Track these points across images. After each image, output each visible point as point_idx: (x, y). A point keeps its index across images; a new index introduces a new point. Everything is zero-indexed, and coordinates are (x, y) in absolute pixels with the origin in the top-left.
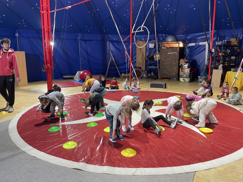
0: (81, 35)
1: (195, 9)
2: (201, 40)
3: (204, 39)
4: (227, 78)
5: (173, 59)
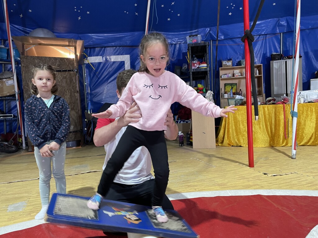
2: (115, 51)
3: (121, 48)
4: (229, 123)
5: (64, 89)
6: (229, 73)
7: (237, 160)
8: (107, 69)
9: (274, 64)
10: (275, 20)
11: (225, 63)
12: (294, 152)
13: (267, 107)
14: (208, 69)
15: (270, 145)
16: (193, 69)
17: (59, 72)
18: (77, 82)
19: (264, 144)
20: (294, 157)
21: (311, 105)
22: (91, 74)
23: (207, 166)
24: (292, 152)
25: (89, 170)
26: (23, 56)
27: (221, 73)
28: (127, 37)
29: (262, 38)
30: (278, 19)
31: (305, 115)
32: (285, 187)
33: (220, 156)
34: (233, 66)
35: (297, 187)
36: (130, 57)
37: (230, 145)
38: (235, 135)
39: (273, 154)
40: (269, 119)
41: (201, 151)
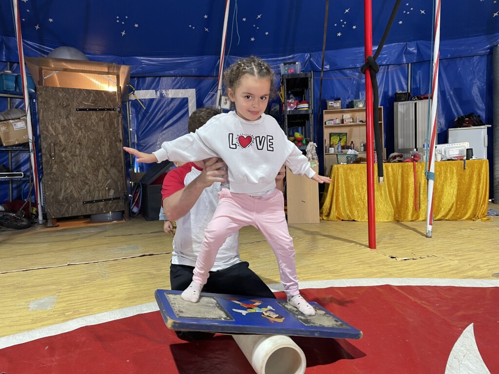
2: (174, 83)
3: (183, 78)
4: (338, 187)
5: (101, 136)
6: (336, 118)
7: (351, 239)
8: (162, 108)
9: (399, 107)
10: (401, 45)
11: (332, 104)
12: (430, 228)
13: (392, 166)
14: (310, 111)
15: (395, 218)
16: (289, 111)
17: (94, 112)
18: (120, 126)
19: (386, 217)
20: (430, 235)
21: (451, 164)
22: (139, 116)
23: (310, 247)
24: (426, 228)
25: (142, 253)
26: (41, 86)
27: (326, 117)
28: (192, 63)
29: (382, 70)
30: (405, 43)
31: (443, 178)
32: (421, 275)
33: (327, 234)
34: (342, 108)
35: (438, 275)
36: (196, 92)
37: (340, 219)
38: (346, 204)
39: (401, 232)
40: (394, 183)
41: (299, 227)
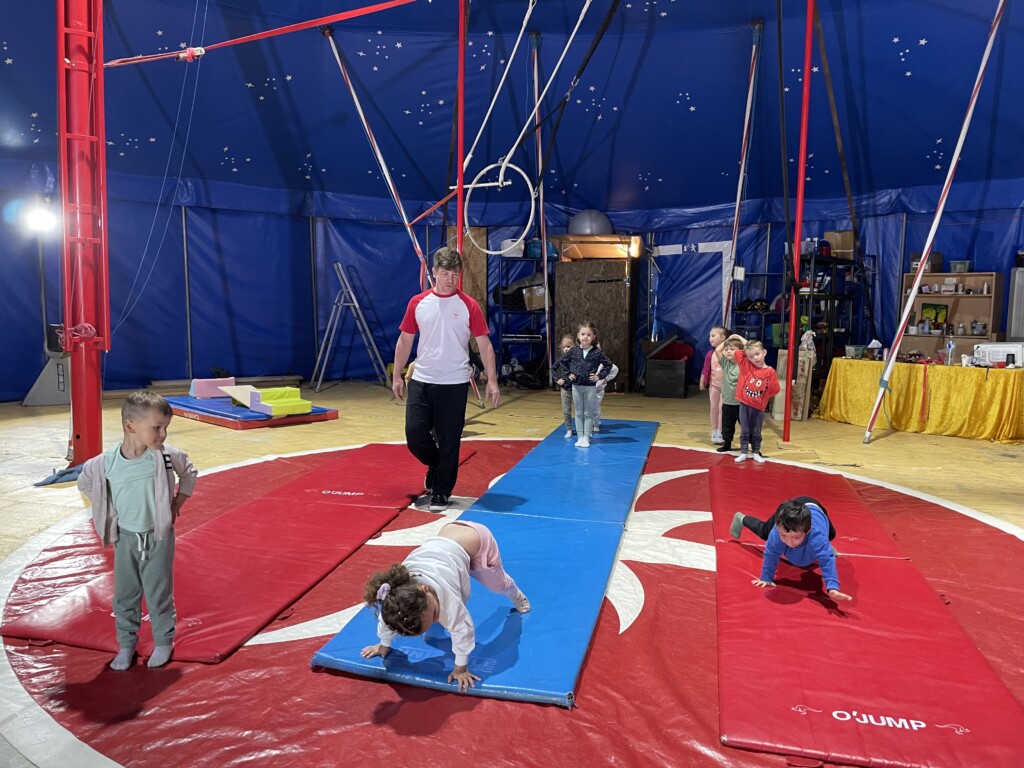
0: (196, 185)
1: (692, 109)
2: (705, 235)
3: (717, 229)
4: (834, 384)
5: (607, 307)
6: (935, 283)
8: (689, 266)
9: (1017, 276)
12: (867, 434)
15: (891, 426)
17: (602, 283)
20: (867, 441)
36: (736, 245)
37: (834, 419)
38: (842, 404)
